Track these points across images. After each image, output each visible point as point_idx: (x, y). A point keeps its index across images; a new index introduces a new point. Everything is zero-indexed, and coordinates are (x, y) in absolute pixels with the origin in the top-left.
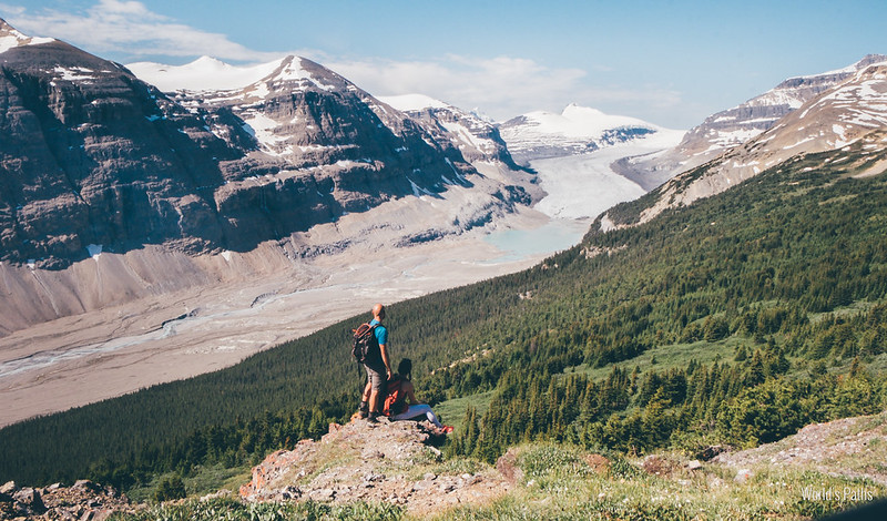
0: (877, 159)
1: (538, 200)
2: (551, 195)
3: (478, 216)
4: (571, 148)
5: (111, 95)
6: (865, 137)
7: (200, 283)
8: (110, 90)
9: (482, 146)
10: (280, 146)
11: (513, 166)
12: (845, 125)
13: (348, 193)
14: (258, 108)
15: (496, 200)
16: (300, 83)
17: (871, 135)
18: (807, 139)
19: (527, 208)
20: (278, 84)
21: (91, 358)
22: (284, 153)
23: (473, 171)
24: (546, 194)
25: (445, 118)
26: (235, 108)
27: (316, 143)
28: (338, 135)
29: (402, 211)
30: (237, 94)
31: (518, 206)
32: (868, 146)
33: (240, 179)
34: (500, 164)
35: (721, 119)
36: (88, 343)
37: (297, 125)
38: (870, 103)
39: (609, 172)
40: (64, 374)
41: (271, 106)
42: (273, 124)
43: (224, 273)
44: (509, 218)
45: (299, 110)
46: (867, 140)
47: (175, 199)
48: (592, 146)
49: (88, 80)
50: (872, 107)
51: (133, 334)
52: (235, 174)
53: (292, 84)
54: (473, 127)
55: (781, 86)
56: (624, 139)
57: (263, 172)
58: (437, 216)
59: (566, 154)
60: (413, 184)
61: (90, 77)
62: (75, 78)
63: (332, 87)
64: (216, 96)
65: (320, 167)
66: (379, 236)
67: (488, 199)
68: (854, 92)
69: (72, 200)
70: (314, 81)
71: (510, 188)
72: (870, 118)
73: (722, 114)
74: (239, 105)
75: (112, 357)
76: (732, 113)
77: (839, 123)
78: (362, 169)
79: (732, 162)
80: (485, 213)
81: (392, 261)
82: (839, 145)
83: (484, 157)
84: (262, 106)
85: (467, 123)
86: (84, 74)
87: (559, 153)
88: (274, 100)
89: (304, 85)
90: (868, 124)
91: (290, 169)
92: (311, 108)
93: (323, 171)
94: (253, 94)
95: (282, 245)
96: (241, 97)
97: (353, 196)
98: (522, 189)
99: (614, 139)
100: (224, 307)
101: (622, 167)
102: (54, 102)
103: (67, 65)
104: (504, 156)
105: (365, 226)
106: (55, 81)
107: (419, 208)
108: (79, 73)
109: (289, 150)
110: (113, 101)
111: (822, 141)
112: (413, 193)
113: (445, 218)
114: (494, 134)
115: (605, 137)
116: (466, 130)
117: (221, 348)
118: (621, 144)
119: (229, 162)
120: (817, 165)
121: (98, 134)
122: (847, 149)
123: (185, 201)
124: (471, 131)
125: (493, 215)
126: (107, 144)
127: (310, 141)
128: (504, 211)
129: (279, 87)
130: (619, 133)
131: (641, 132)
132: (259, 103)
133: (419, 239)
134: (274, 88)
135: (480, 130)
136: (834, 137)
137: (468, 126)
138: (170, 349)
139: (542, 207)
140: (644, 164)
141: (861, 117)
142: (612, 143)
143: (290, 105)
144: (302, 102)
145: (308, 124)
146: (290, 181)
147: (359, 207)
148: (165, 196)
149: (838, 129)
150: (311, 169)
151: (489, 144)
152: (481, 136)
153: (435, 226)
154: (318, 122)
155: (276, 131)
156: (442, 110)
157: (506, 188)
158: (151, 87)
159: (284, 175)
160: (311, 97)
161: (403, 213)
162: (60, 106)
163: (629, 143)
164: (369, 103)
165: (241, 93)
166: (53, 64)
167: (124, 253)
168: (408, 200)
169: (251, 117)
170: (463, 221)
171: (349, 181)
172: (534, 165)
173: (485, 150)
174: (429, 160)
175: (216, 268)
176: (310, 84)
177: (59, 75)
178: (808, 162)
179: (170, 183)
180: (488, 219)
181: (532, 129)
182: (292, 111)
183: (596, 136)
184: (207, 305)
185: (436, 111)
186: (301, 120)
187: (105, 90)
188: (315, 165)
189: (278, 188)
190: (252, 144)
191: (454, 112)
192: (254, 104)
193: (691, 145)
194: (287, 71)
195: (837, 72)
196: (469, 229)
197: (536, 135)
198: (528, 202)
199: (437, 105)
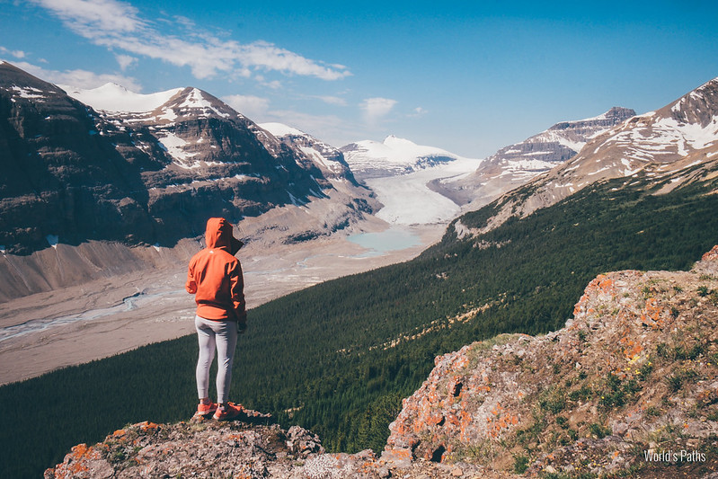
0: (664, 183)
1: (377, 211)
2: (386, 206)
3: (340, 221)
4: (393, 170)
5: (61, 113)
6: (645, 168)
7: (140, 269)
8: (60, 108)
9: (332, 167)
10: (190, 161)
11: (355, 184)
12: (629, 159)
13: (245, 201)
14: (170, 129)
15: (350, 209)
16: (204, 110)
17: (649, 167)
18: (604, 169)
19: (371, 216)
20: (185, 110)
21: (77, 325)
22: (194, 166)
23: (330, 186)
24: (383, 206)
25: (302, 143)
26: (151, 128)
27: (218, 160)
28: (235, 154)
29: (285, 216)
30: (148, 116)
31: (365, 214)
32: (649, 175)
33: (164, 186)
34: (346, 181)
35: (510, 151)
36: (69, 313)
37: (203, 145)
38: (640, 144)
39: (427, 190)
40: (63, 337)
41: (181, 128)
42: (183, 143)
43: (157, 262)
44: (361, 224)
45: (204, 133)
46: (647, 170)
47: (115, 201)
48: (409, 169)
49: (40, 98)
50: (641, 146)
51: (102, 307)
52: (160, 182)
53: (197, 111)
54: (324, 151)
55: (553, 128)
56: (432, 165)
57: (180, 182)
58: (311, 221)
59: (390, 175)
60: (291, 195)
61: (41, 96)
62: (30, 96)
63: (228, 115)
64: (132, 118)
65: (222, 179)
66: (271, 235)
67: (345, 208)
68: (628, 135)
69: (33, 198)
70: (214, 109)
71: (357, 200)
72: (643, 154)
73: (509, 148)
74: (153, 126)
75: (95, 324)
76: (518, 147)
77: (625, 158)
78: (254, 181)
79: (554, 183)
80: (344, 219)
81: (285, 255)
82: (627, 173)
83: (334, 176)
84: (172, 127)
85: (319, 148)
86: (36, 93)
87: (385, 173)
88: (183, 123)
89: (207, 112)
90: (642, 159)
91: (200, 180)
92: (214, 131)
93: (226, 182)
94: (162, 117)
95: (199, 240)
96: (153, 118)
97: (248, 204)
98: (365, 201)
99: (425, 164)
100: (167, 288)
101: (435, 185)
102: (15, 115)
103: (22, 86)
104: (348, 175)
105: (259, 227)
106: (14, 98)
107: (297, 214)
108: (31, 92)
109: (197, 164)
110: (63, 117)
111: (616, 171)
112: (290, 202)
113: (318, 222)
114: (339, 157)
115: (419, 163)
116: (318, 153)
117: (182, 318)
118: (430, 168)
119: (154, 173)
120: (619, 186)
121: (52, 145)
122: (636, 176)
123: (123, 203)
124: (322, 154)
125: (350, 221)
126: (59, 153)
127: (213, 158)
128: (357, 219)
129: (186, 113)
130: (428, 160)
131: (445, 159)
132: (171, 125)
133: (301, 238)
134: (182, 113)
135: (330, 154)
136: (623, 167)
137: (320, 151)
138: (141, 319)
139: (381, 215)
140: (452, 184)
141: (637, 154)
142: (424, 168)
143: (197, 128)
144: (207, 126)
145: (212, 144)
146: (201, 189)
147: (254, 212)
148: (109, 197)
149: (625, 162)
150: (216, 180)
151: (336, 164)
152: (330, 159)
153: (311, 228)
154: (220, 143)
155: (185, 149)
156: (299, 137)
157: (354, 200)
158: (89, 107)
159: (196, 184)
160: (214, 122)
161: (286, 217)
162: (19, 119)
163: (436, 167)
164: (254, 130)
165: (152, 116)
166: (10, 84)
167: (77, 245)
168: (288, 208)
169: (164, 136)
170: (330, 225)
171: (245, 190)
172: (368, 183)
173: (334, 170)
174: (300, 176)
175: (150, 257)
176: (212, 112)
177: (17, 93)
178: (613, 184)
179: (111, 187)
180: (346, 224)
181: (362, 154)
182: (198, 134)
183: (412, 161)
184: (153, 286)
185: (295, 137)
186: (206, 141)
187: (56, 108)
188: (219, 177)
189: (193, 194)
190: (169, 159)
191: (309, 139)
192: (167, 125)
193: (488, 170)
194: (191, 100)
195: (592, 119)
196: (335, 231)
197: (365, 159)
198: (370, 211)
199: (295, 132)
